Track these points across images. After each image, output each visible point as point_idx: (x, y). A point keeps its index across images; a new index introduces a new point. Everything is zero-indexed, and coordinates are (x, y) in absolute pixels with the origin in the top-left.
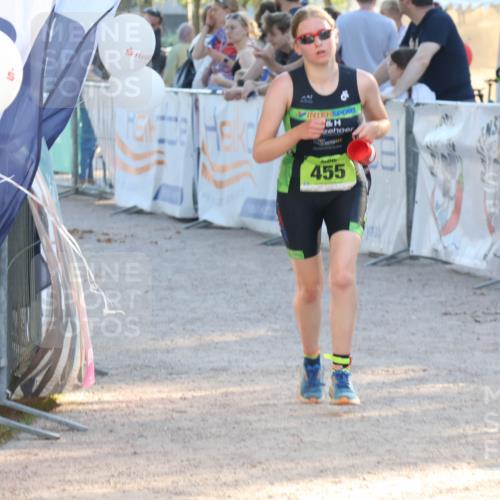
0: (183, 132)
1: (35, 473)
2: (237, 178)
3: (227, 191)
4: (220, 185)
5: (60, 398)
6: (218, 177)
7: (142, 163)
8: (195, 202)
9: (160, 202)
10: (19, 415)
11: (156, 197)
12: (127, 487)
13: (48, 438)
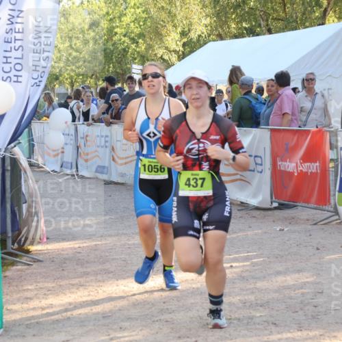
0: (71, 140)
1: (25, 279)
2: (93, 158)
3: (89, 163)
4: (86, 161)
5: (32, 248)
6: (86, 157)
7: (55, 153)
8: (77, 168)
9: (63, 168)
10: (16, 256)
11: (61, 167)
12: (61, 284)
13: (29, 265)
